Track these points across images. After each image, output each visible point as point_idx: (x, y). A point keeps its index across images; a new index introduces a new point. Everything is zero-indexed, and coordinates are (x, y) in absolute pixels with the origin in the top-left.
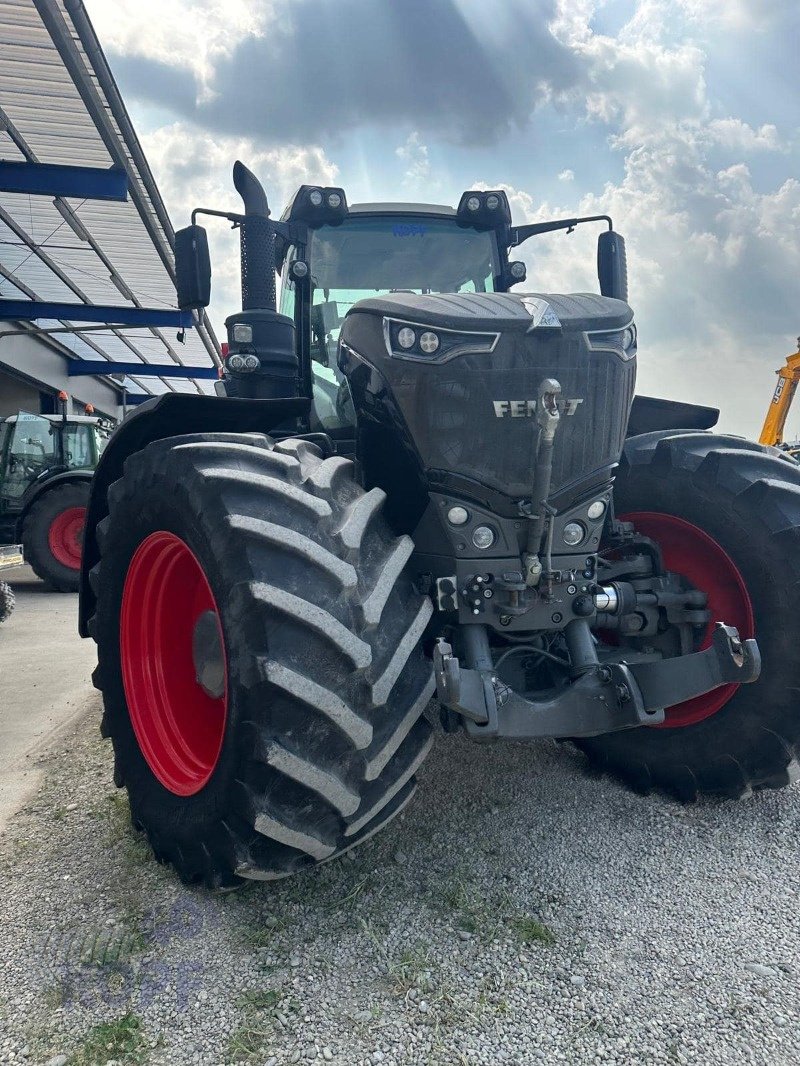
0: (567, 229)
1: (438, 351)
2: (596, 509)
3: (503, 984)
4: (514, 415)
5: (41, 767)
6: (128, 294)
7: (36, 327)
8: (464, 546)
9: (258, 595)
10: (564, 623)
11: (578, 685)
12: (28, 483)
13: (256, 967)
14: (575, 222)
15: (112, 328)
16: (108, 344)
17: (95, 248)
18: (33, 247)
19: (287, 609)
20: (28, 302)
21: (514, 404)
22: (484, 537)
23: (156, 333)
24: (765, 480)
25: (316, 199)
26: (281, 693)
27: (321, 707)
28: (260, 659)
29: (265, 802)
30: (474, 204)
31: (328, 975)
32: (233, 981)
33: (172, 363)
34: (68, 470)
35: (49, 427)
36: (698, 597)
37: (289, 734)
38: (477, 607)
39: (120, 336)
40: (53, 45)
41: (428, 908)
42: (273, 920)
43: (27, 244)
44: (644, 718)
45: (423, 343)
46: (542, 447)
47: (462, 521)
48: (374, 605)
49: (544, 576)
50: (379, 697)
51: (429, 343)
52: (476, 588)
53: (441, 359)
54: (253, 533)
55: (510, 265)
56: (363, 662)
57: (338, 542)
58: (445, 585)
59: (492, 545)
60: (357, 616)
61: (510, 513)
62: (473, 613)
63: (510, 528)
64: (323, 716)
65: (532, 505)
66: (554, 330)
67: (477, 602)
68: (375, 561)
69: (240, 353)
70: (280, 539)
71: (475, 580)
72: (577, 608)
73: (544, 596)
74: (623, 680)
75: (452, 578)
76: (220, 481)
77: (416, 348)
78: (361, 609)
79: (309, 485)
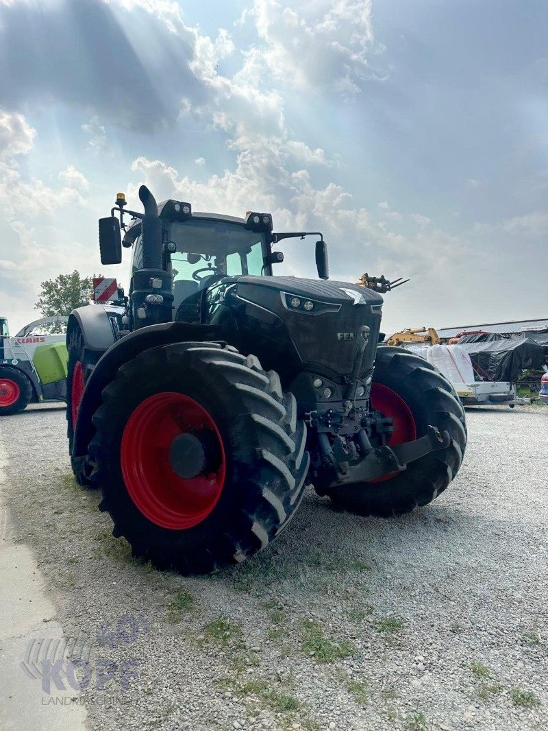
0: (301, 237)
1: (313, 310)
2: (369, 380)
4: (344, 339)
8: (320, 397)
9: (256, 420)
10: (358, 431)
14: (305, 234)
19: (268, 426)
21: (345, 334)
22: (328, 393)
24: (420, 368)
25: (177, 208)
26: (268, 464)
27: (281, 470)
28: (258, 449)
29: (254, 517)
30: (256, 220)
36: (389, 420)
37: (267, 483)
38: (330, 424)
44: (401, 468)
45: (305, 306)
46: (359, 353)
47: (319, 385)
48: (293, 423)
49: (352, 410)
50: (298, 466)
51: (309, 306)
52: (329, 415)
53: (316, 314)
54: (247, 392)
55: (276, 253)
56: (293, 450)
57: (274, 395)
58: (313, 415)
59: (331, 396)
60: (287, 428)
61: (340, 382)
62: (328, 427)
63: (339, 388)
64: (281, 475)
65: (351, 378)
66: (363, 305)
67: (329, 422)
68: (286, 403)
69: (152, 294)
70: (257, 394)
71: (328, 412)
72: (363, 424)
73: (352, 419)
74: (389, 453)
75: (316, 412)
76: (222, 367)
77: (301, 307)
78: (289, 425)
79: (254, 368)
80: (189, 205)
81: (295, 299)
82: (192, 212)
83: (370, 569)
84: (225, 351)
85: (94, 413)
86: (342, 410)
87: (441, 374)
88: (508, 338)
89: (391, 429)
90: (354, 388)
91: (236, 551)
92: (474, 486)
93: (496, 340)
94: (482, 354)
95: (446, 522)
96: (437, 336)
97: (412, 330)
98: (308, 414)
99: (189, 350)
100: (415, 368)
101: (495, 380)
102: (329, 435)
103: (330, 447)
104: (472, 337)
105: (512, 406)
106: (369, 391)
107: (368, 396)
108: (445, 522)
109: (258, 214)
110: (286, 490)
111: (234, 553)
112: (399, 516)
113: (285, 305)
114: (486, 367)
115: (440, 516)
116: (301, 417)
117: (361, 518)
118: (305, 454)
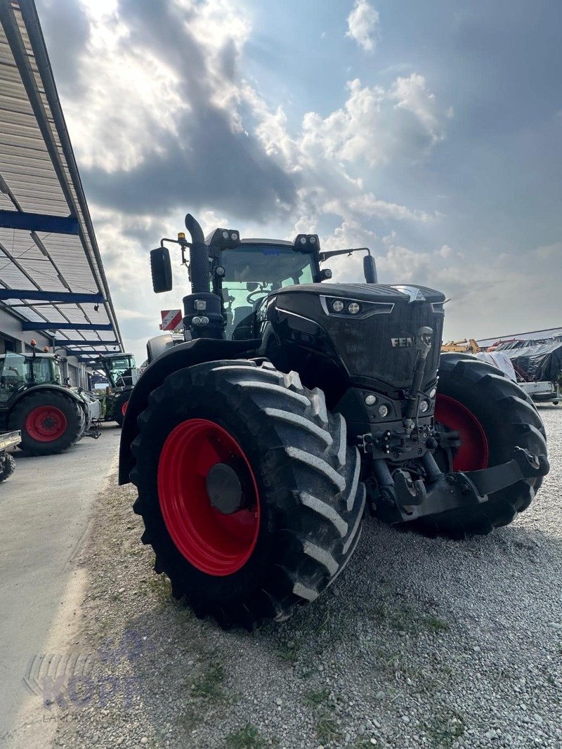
0: (348, 254)
1: (359, 312)
2: (433, 393)
3: (442, 659)
4: (400, 345)
5: (84, 567)
6: (66, 286)
7: (4, 304)
8: (375, 416)
9: (291, 455)
10: (423, 453)
11: (437, 486)
12: (12, 393)
13: (299, 676)
14: (352, 250)
15: (53, 304)
16: (49, 313)
17: (51, 260)
18: (11, 258)
19: (307, 461)
20: (3, 289)
21: (401, 340)
22: (384, 411)
23: (79, 307)
24: (490, 374)
25: (225, 235)
26: (309, 511)
27: (328, 516)
28: (295, 492)
29: (296, 575)
30: (303, 241)
31: (343, 672)
32: (290, 688)
33: (86, 323)
34: (36, 384)
35: (24, 359)
36: (455, 433)
37: (310, 534)
38: (388, 449)
39: (57, 308)
40: (46, 149)
41: (369, 620)
42: (291, 644)
43: (8, 257)
44: (481, 500)
45: (349, 309)
46: (419, 362)
47: (373, 403)
48: (342, 454)
49: (415, 429)
50: (350, 507)
51: (354, 308)
52: (386, 439)
53: (363, 317)
54: (279, 418)
55: (324, 271)
56: (343, 487)
57: (317, 420)
58: (367, 439)
59: (387, 416)
60: (334, 461)
61: (397, 397)
62: (386, 452)
63: (397, 405)
64: (327, 522)
65: (411, 392)
66: (421, 302)
67: (387, 446)
68: (333, 429)
69: (198, 315)
70: (293, 420)
71: (385, 434)
72: (429, 445)
73: (415, 440)
74: (465, 481)
75: (370, 434)
76: (250, 388)
77: (345, 311)
78: (336, 457)
79: (292, 388)
80: (237, 232)
81: (337, 302)
82: (241, 239)
83: (446, 629)
84: (259, 369)
85: (132, 440)
86: (403, 431)
87: (512, 380)
88: (543, 343)
89: (458, 444)
90: (416, 404)
91: (276, 614)
92: (547, 495)
93: (531, 345)
94: (520, 358)
95: (530, 548)
96: (477, 346)
97: (455, 342)
98: (361, 437)
99: (214, 369)
100: (483, 375)
101: (535, 380)
102: (387, 460)
103: (389, 474)
104: (509, 345)
105: (556, 403)
106: (434, 406)
107: (432, 412)
108: (528, 547)
109: (304, 236)
110: (336, 537)
111: (275, 616)
112: (471, 537)
113: (327, 312)
114: (526, 369)
115: (520, 538)
116: (352, 441)
117: (428, 540)
118: (359, 486)
